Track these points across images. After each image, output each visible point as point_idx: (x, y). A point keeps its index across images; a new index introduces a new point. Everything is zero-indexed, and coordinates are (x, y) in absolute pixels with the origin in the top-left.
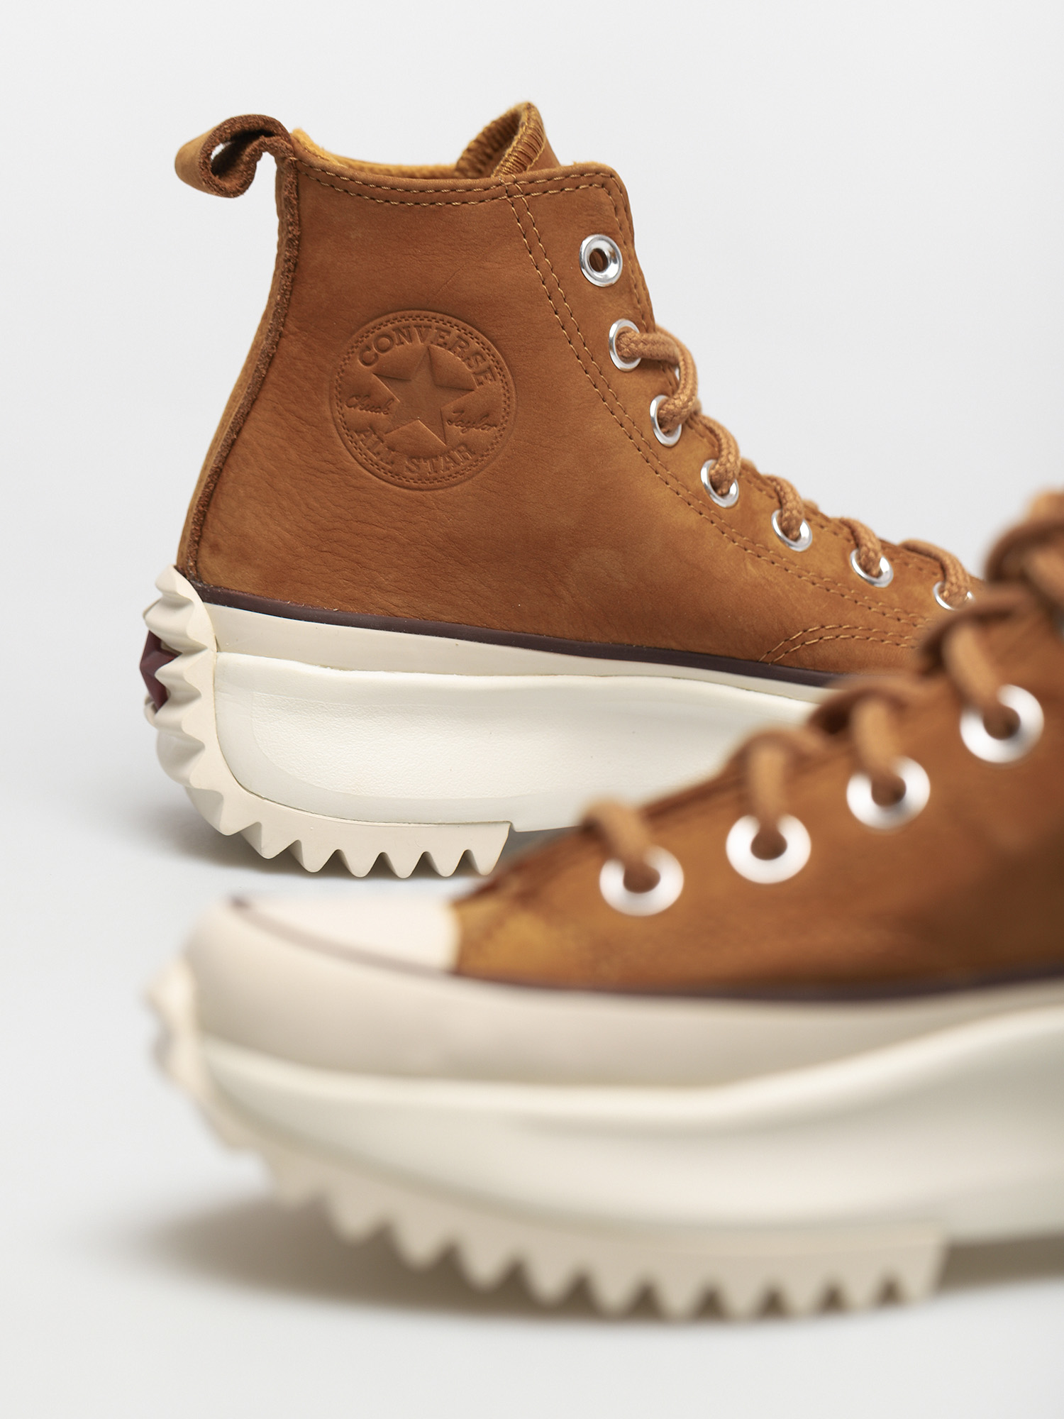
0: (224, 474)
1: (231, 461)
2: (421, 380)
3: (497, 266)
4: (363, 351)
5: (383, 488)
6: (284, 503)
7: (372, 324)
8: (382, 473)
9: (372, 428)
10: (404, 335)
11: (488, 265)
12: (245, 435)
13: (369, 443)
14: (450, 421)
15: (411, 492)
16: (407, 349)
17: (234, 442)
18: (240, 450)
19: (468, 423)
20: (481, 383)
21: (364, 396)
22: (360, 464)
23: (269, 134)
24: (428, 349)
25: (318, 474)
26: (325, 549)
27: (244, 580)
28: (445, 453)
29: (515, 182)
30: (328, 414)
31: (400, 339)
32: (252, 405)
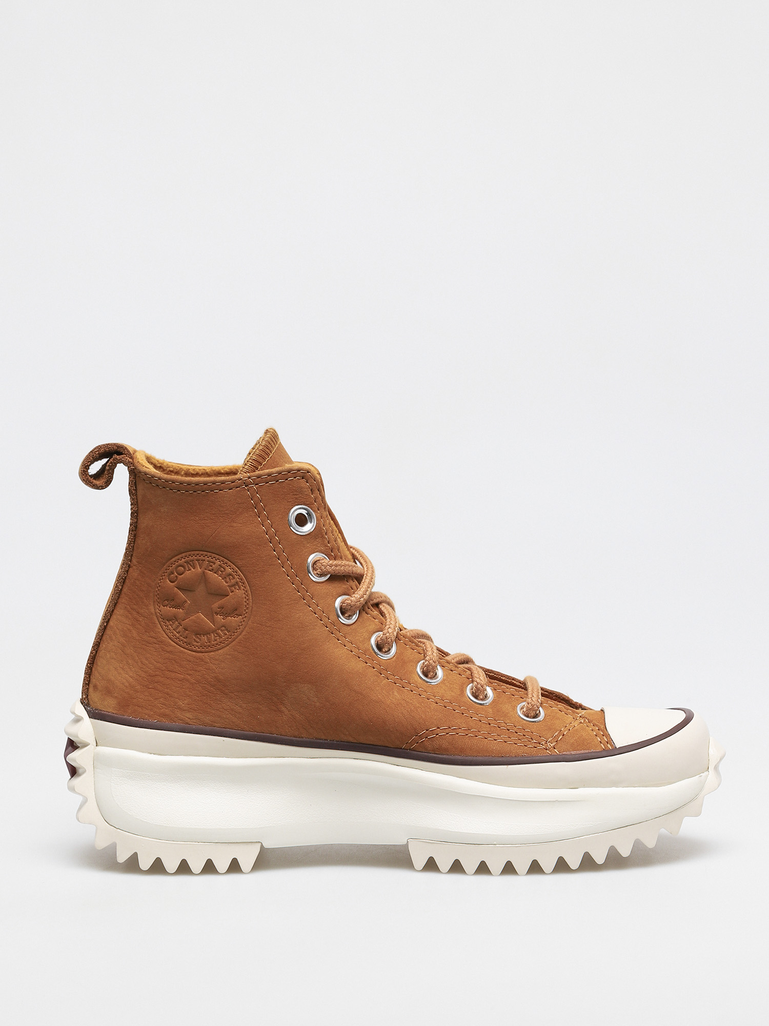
0: (101, 646)
1: (104, 638)
2: (201, 590)
3: (240, 525)
4: (170, 575)
5: (181, 652)
6: (130, 661)
7: (174, 559)
8: (181, 643)
9: (174, 618)
10: (191, 566)
11: (235, 525)
12: (111, 623)
13: (174, 626)
14: (217, 614)
15: (197, 654)
16: (191, 573)
17: (105, 627)
18: (108, 632)
19: (226, 615)
20: (232, 592)
22: (170, 638)
23: (119, 453)
24: (204, 572)
25: (148, 645)
26: (151, 687)
27: (109, 705)
28: (214, 631)
29: (249, 478)
30: (153, 610)
31: (188, 567)
32: (115, 606)
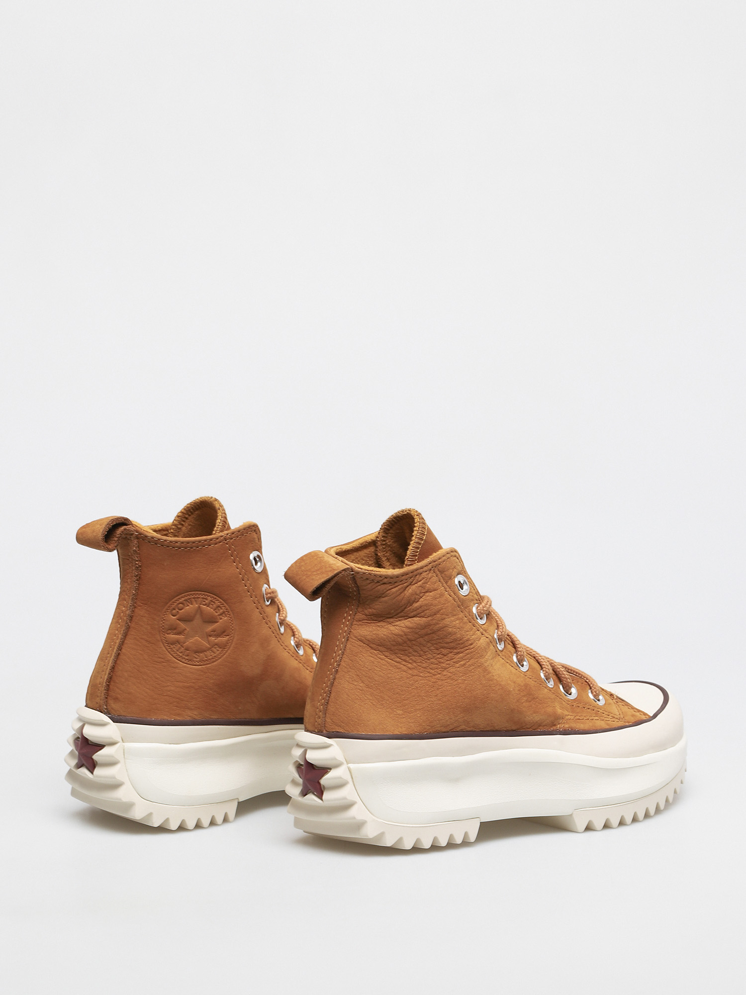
0: (116, 668)
1: (119, 662)
2: (198, 621)
3: (224, 570)
4: (172, 610)
5: (185, 667)
6: (145, 677)
7: (175, 599)
8: (183, 660)
9: (178, 642)
10: (188, 602)
11: (220, 570)
13: (177, 648)
14: (210, 636)
15: (197, 667)
16: (190, 608)
17: (120, 655)
18: (122, 657)
19: (218, 636)
20: (221, 619)
21: (173, 629)
22: (175, 658)
23: (125, 524)
24: (199, 607)
25: (158, 664)
26: (165, 695)
27: (130, 712)
28: (209, 649)
29: (227, 534)
30: (159, 638)
31: (187, 604)
32: (125, 638)
